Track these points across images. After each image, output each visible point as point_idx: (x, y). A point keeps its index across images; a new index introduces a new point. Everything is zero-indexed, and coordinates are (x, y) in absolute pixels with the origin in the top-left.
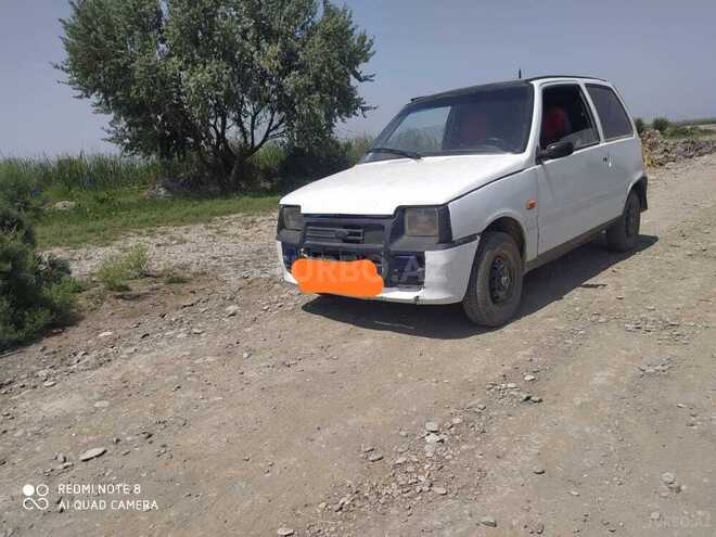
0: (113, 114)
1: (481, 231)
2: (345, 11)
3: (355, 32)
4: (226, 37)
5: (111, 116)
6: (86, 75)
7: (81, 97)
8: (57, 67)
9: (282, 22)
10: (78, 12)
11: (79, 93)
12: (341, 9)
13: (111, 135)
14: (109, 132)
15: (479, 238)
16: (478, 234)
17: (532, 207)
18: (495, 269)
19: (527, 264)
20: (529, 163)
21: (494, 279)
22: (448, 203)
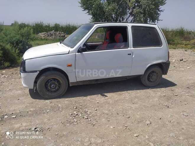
1: (40, 70)
5: (91, 16)
7: (83, 11)
8: (79, 2)
11: (83, 9)
14: (91, 20)
16: (38, 71)
17: (70, 66)
18: (48, 82)
19: (71, 83)
20: (73, 52)
21: (47, 85)
22: (26, 60)
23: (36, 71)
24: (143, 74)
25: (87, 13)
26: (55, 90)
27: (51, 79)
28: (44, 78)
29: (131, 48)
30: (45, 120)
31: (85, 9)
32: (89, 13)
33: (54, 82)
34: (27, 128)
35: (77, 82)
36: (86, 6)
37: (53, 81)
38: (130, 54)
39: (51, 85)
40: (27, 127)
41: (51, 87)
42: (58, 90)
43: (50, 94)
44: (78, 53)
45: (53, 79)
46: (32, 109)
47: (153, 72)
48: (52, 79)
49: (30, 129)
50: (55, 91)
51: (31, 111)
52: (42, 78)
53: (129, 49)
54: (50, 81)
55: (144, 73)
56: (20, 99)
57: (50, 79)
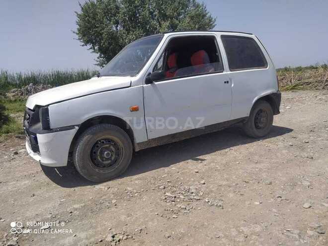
0: (99, 54)
1: (80, 123)
2: (203, 5)
3: (207, 15)
4: (144, 19)
5: (98, 55)
6: (84, 36)
7: (83, 46)
8: (74, 32)
9: (171, 11)
10: (82, 9)
11: (83, 44)
12: (201, 4)
13: (98, 63)
14: (97, 61)
15: (77, 128)
16: (76, 125)
17: (135, 109)
18: (98, 147)
19: (138, 144)
20: (137, 83)
21: (95, 153)
22: (48, 105)
23: (72, 127)
24: (248, 115)
25: (91, 48)
26: (110, 161)
27: (102, 141)
28: (91, 139)
29: (227, 72)
30: (123, 218)
31: (87, 43)
32: (94, 49)
33: (108, 145)
34: (92, 240)
35: (149, 141)
36: (88, 37)
37: (106, 144)
38: (228, 82)
39: (102, 153)
40: (90, 238)
41: (102, 158)
42: (116, 161)
43: (101, 171)
44: (146, 85)
45: (105, 139)
46: (76, 206)
47: (261, 111)
48: (103, 139)
49: (102, 241)
50: (110, 165)
51: (76, 209)
52: (86, 138)
53: (224, 73)
54: (102, 144)
55: (249, 113)
56: (36, 193)
57: (100, 141)
